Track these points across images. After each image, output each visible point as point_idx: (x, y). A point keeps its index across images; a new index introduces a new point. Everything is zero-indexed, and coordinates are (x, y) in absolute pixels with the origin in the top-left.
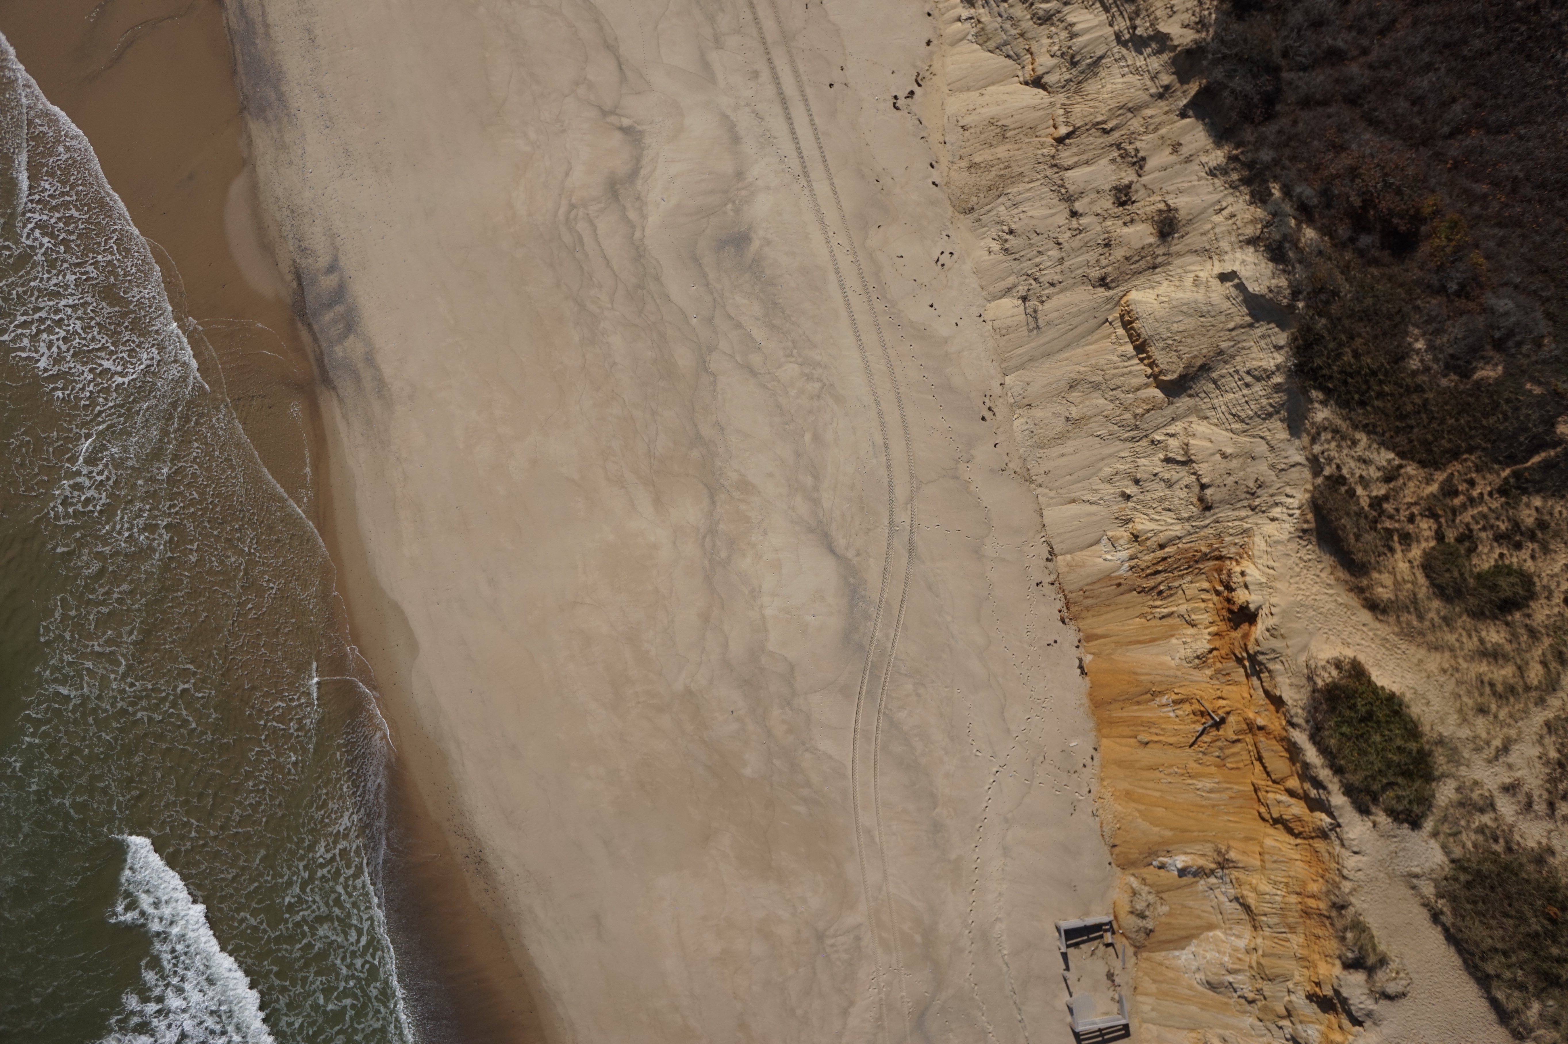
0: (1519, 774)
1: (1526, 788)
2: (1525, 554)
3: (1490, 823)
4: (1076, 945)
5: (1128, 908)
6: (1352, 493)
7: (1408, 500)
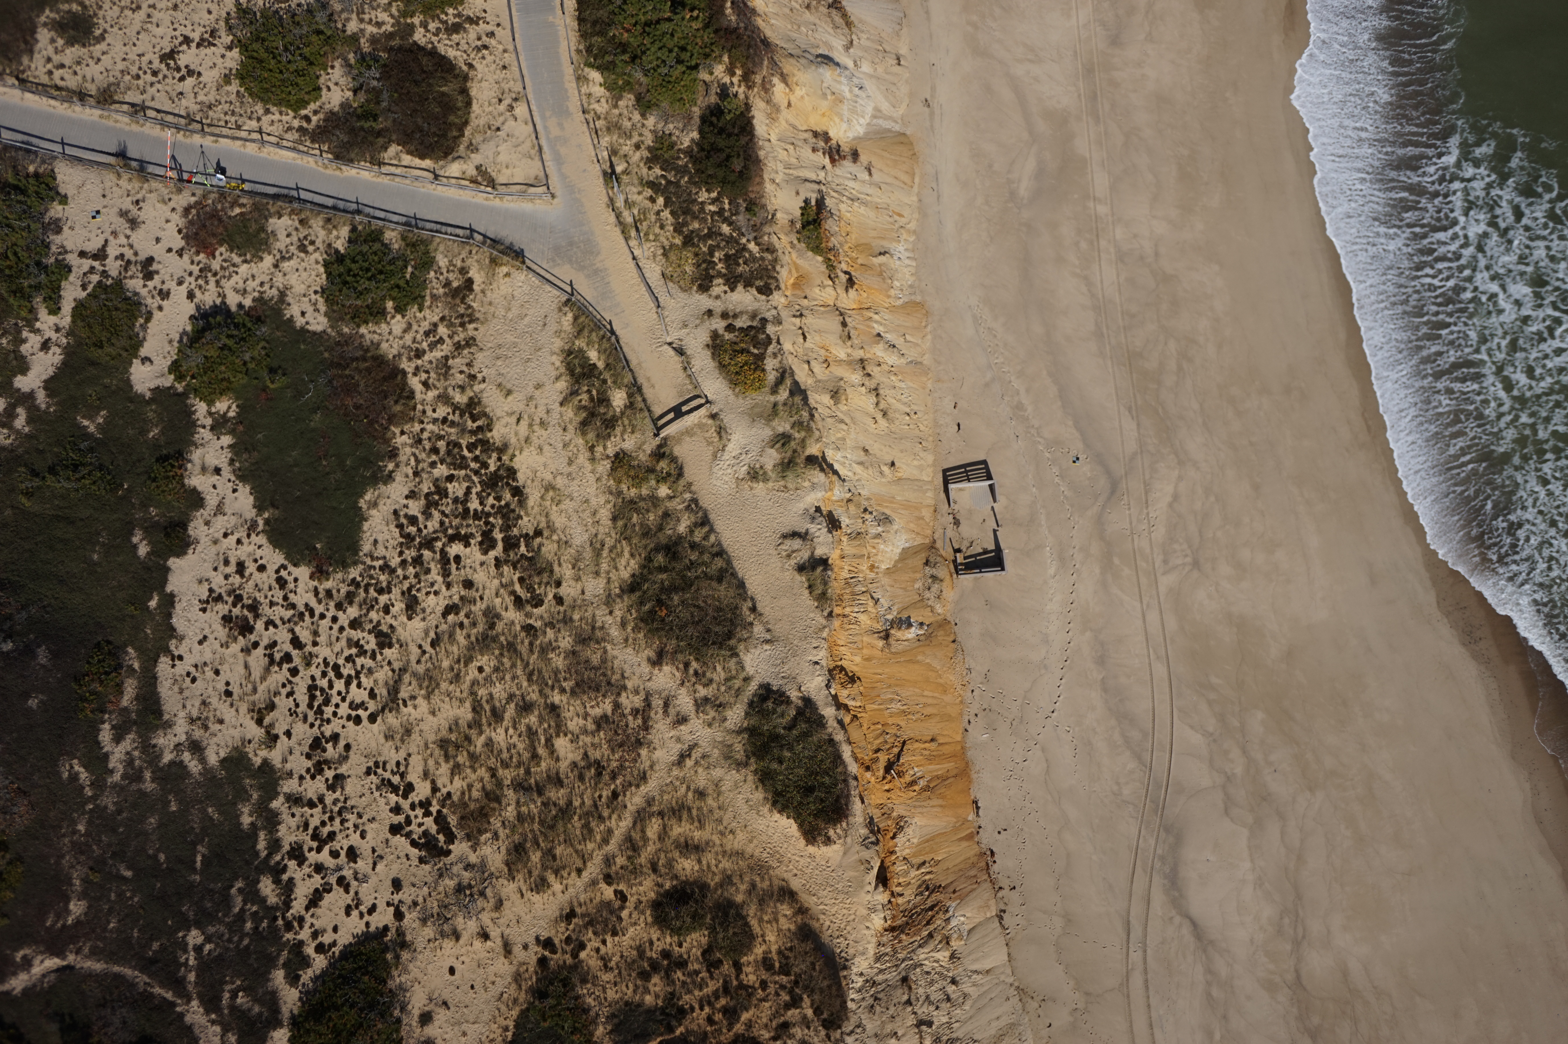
0: (672, 733)
1: (668, 720)
2: (659, 946)
3: (699, 688)
4: (986, 552)
5: (945, 584)
6: (817, 1011)
7: (767, 1005)
